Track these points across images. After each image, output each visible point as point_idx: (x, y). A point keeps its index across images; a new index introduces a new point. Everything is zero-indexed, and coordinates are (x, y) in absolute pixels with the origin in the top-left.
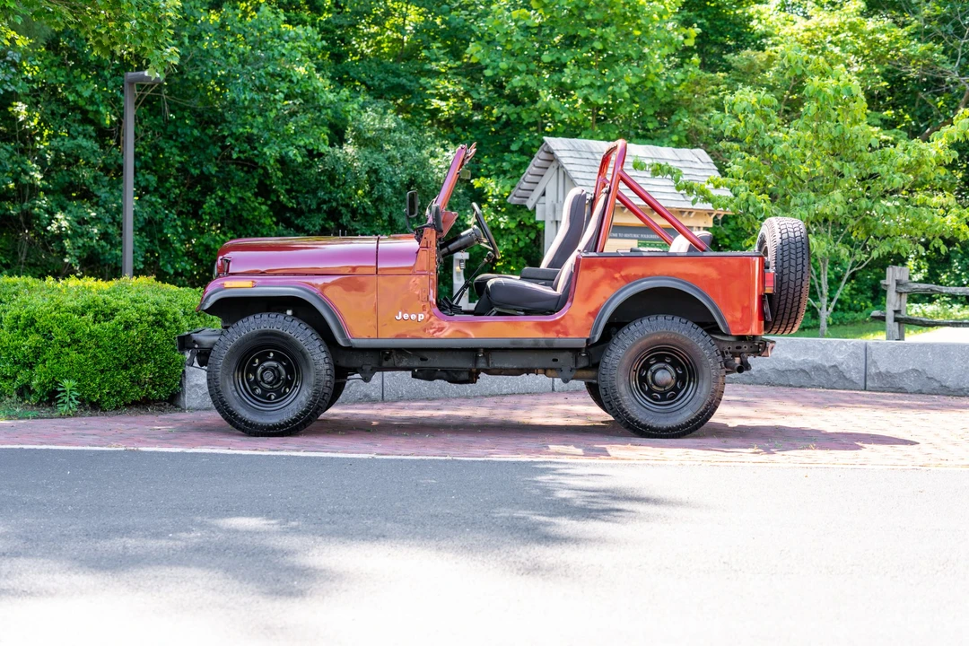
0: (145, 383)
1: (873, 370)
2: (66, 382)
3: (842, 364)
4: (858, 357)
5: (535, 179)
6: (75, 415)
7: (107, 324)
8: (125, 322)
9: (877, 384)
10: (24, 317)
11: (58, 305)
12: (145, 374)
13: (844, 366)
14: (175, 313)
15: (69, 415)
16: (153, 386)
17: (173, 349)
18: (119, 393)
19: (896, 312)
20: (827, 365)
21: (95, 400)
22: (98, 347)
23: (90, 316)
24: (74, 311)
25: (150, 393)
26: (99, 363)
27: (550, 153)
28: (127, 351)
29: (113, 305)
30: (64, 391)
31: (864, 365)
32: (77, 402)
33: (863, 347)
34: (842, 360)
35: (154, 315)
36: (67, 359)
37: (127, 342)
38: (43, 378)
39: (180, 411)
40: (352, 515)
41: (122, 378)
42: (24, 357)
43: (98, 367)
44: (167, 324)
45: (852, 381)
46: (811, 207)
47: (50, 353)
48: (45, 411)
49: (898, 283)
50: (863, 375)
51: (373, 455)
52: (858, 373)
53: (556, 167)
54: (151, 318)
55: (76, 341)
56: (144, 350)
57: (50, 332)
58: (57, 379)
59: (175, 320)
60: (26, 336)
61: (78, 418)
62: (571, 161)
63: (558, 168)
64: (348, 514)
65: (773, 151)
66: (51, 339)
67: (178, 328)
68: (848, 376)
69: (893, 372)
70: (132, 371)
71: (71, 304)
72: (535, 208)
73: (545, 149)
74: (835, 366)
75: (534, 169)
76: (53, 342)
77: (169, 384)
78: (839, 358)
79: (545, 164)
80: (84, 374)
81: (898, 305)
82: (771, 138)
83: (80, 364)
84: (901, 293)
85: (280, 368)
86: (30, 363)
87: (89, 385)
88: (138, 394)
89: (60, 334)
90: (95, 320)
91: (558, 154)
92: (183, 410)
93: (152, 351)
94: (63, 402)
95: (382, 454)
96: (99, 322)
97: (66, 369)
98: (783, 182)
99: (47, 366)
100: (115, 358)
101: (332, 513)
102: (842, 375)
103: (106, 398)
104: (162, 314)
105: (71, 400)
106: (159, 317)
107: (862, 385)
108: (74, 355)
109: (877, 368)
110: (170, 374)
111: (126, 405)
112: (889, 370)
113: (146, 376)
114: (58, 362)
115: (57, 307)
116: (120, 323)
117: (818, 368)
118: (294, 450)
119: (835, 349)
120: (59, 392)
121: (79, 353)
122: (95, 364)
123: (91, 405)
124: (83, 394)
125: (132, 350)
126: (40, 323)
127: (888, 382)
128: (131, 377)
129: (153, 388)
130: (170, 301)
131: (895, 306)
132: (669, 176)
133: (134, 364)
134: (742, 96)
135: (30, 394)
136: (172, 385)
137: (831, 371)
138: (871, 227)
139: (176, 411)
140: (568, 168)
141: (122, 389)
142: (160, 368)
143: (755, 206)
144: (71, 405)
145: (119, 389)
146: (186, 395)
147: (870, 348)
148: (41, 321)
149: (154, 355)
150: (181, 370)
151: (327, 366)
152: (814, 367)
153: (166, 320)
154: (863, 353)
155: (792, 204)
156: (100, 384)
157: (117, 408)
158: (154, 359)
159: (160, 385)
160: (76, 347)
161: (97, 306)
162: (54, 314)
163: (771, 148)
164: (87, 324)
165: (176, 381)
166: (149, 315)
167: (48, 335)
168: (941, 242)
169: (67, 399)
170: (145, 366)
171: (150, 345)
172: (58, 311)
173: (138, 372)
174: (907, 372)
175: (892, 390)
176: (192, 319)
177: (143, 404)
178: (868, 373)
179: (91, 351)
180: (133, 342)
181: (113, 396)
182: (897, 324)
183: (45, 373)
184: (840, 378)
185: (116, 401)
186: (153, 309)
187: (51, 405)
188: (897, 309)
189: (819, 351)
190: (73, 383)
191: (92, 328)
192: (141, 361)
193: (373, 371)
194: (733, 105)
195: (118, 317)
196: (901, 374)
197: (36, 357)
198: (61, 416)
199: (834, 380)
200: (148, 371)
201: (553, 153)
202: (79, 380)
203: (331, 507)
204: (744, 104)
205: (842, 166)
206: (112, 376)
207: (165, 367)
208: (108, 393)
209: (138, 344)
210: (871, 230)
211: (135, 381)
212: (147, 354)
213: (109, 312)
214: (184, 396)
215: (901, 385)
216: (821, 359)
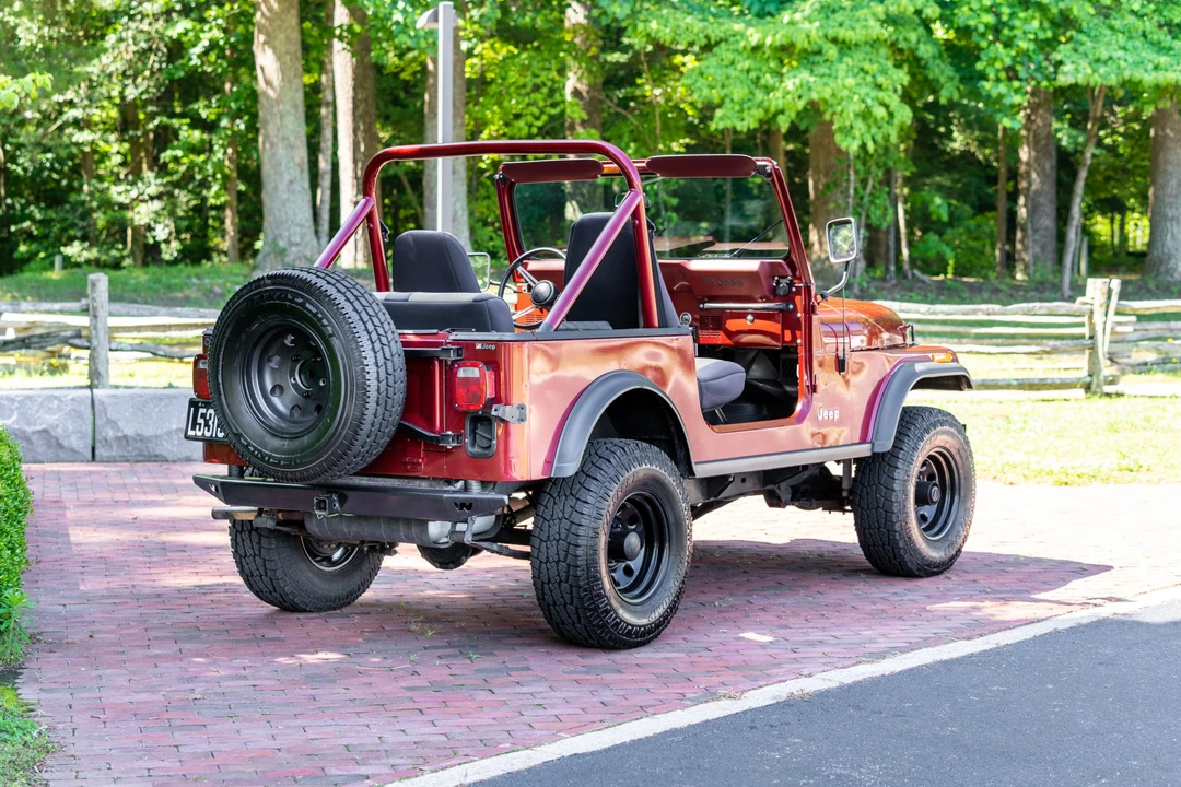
1: (109, 433)
3: (57, 426)
4: (80, 416)
9: (116, 451)
13: (59, 430)
20: (30, 429)
31: (90, 426)
34: (56, 422)
50: (90, 441)
52: (80, 439)
69: (147, 434)
74: (45, 431)
107: (87, 454)
112: (139, 432)
127: (136, 448)
137: (34, 438)
147: (102, 403)
174: (169, 433)
175: (140, 458)
178: (98, 437)
196: (157, 437)
215: (157, 452)
216: (17, 422)
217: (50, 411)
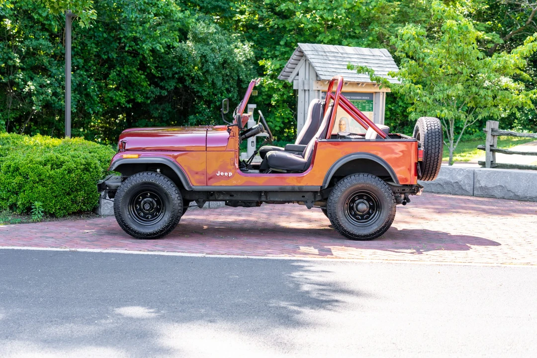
0: (79, 202)
1: (477, 185)
2: (36, 203)
3: (461, 181)
4: (469, 178)
5: (293, 66)
6: (41, 221)
7: (58, 170)
8: (68, 169)
9: (480, 193)
10: (13, 166)
11: (31, 160)
12: (80, 198)
13: (462, 182)
14: (95, 164)
15: (38, 221)
16: (84, 204)
17: (94, 183)
18: (65, 208)
19: (491, 146)
20: (453, 181)
21: (52, 213)
22: (54, 183)
23: (49, 166)
24: (40, 163)
25: (82, 208)
26: (54, 192)
27: (301, 52)
28: (70, 185)
29: (62, 160)
30: (35, 208)
31: (473, 182)
32: (42, 214)
33: (472, 172)
34: (461, 179)
35: (84, 165)
36: (37, 190)
37: (69, 180)
38: (24, 200)
39: (99, 217)
40: (193, 305)
41: (67, 200)
42: (13, 188)
43: (53, 194)
44: (91, 170)
45: (466, 191)
46: (445, 92)
47: (27, 187)
48: (24, 219)
49: (493, 130)
50: (472, 188)
51: (204, 255)
52: (469, 186)
53: (305, 60)
54: (82, 167)
55: (41, 180)
56: (79, 185)
57: (27, 175)
58: (31, 201)
59: (96, 168)
60: (14, 176)
61: (43, 223)
62: (313, 56)
63: (306, 61)
64: (191, 304)
65: (424, 61)
66: (28, 179)
67: (97, 172)
68: (464, 188)
69: (488, 187)
70: (72, 196)
71: (39, 159)
72: (293, 82)
73: (299, 50)
74: (457, 182)
75: (292, 60)
76: (29, 180)
77: (92, 203)
78: (459, 178)
79: (298, 58)
80: (46, 199)
81: (492, 142)
82: (423, 53)
83: (44, 193)
84: (494, 136)
85: (154, 201)
86: (17, 192)
87: (49, 204)
88: (75, 208)
89: (32, 176)
90: (52, 168)
91: (306, 53)
92: (100, 216)
93: (83, 185)
94: (35, 214)
95: (209, 254)
96: (54, 169)
97: (36, 196)
98: (430, 77)
99: (26, 194)
100: (63, 189)
101: (183, 303)
102: (460, 187)
103: (58, 211)
104: (89, 164)
105: (39, 213)
106: (87, 166)
107: (472, 193)
108: (40, 188)
109: (480, 184)
110: (93, 197)
111: (69, 214)
112: (486, 185)
113: (80, 199)
114: (32, 191)
115: (31, 161)
116: (66, 170)
117: (447, 183)
118: (161, 251)
119: (457, 173)
120: (33, 209)
121: (43, 187)
122: (52, 193)
123: (50, 215)
124: (45, 209)
125: (72, 185)
126: (22, 170)
127: (486, 192)
128: (72, 199)
129: (84, 205)
130: (92, 156)
131: (491, 143)
132: (367, 73)
133: (73, 192)
134: (407, 31)
135: (17, 208)
136: (94, 203)
137: (454, 185)
138: (478, 102)
139: (96, 217)
140: (311, 60)
141: (67, 206)
142: (88, 194)
143: (414, 91)
144: (39, 216)
145: (65, 206)
146: (102, 208)
147: (476, 173)
148: (22, 169)
149: (84, 187)
150: (99, 195)
151: (179, 202)
152: (445, 183)
153: (91, 167)
154: (473, 175)
155: (434, 90)
156: (55, 204)
157: (64, 216)
158: (84, 189)
159: (87, 203)
160: (42, 183)
161: (53, 160)
162: (29, 165)
163: (423, 59)
164: (47, 171)
165: (96, 201)
166: (81, 165)
167: (26, 177)
168: (516, 110)
169: (37, 213)
170: (79, 193)
171: (82, 182)
172: (31, 163)
173: (75, 197)
174: (496, 187)
175: (488, 196)
176: (105, 164)
177: (78, 213)
178: (475, 187)
179: (50, 186)
180: (73, 180)
181: (62, 210)
182: (491, 152)
183: (24, 198)
184: (460, 189)
185: (64, 213)
186: (83, 161)
187: (28, 214)
188: (491, 144)
189: (449, 174)
190: (40, 203)
191: (50, 173)
192: (77, 190)
193: (204, 202)
194: (403, 35)
195: (64, 167)
196: (492, 188)
197: (20, 189)
198: (33, 222)
199: (456, 190)
200: (81, 196)
201: (303, 52)
202: (43, 202)
203: (182, 299)
204: (409, 35)
205: (462, 69)
206: (61, 199)
207: (90, 193)
208: (59, 209)
209: (75, 182)
210: (478, 103)
211: (74, 202)
212: (80, 187)
213: (59, 163)
214: (101, 208)
215: (493, 194)
216: (450, 178)
217: (460, 175)
